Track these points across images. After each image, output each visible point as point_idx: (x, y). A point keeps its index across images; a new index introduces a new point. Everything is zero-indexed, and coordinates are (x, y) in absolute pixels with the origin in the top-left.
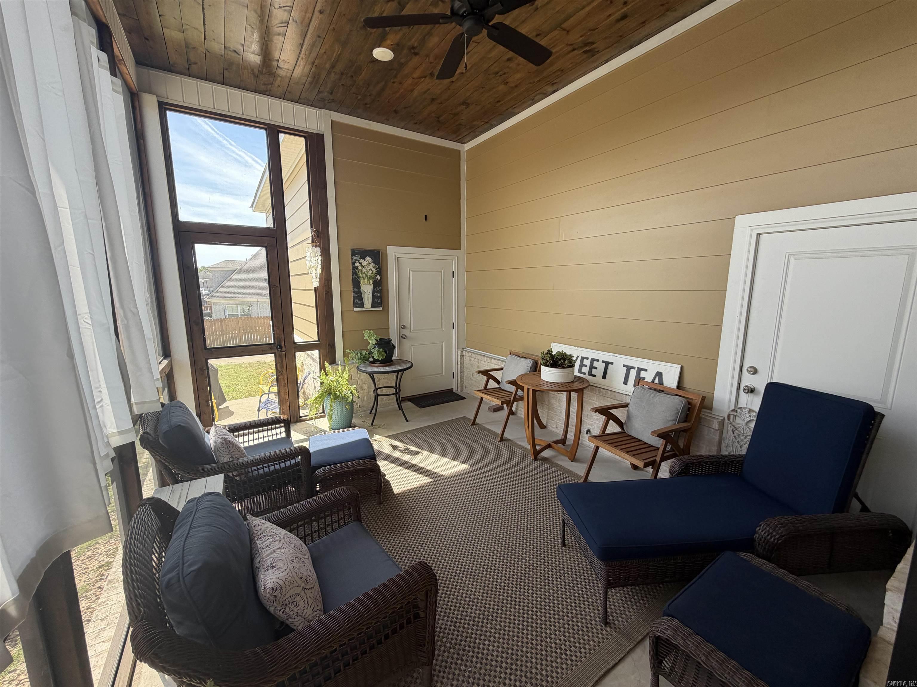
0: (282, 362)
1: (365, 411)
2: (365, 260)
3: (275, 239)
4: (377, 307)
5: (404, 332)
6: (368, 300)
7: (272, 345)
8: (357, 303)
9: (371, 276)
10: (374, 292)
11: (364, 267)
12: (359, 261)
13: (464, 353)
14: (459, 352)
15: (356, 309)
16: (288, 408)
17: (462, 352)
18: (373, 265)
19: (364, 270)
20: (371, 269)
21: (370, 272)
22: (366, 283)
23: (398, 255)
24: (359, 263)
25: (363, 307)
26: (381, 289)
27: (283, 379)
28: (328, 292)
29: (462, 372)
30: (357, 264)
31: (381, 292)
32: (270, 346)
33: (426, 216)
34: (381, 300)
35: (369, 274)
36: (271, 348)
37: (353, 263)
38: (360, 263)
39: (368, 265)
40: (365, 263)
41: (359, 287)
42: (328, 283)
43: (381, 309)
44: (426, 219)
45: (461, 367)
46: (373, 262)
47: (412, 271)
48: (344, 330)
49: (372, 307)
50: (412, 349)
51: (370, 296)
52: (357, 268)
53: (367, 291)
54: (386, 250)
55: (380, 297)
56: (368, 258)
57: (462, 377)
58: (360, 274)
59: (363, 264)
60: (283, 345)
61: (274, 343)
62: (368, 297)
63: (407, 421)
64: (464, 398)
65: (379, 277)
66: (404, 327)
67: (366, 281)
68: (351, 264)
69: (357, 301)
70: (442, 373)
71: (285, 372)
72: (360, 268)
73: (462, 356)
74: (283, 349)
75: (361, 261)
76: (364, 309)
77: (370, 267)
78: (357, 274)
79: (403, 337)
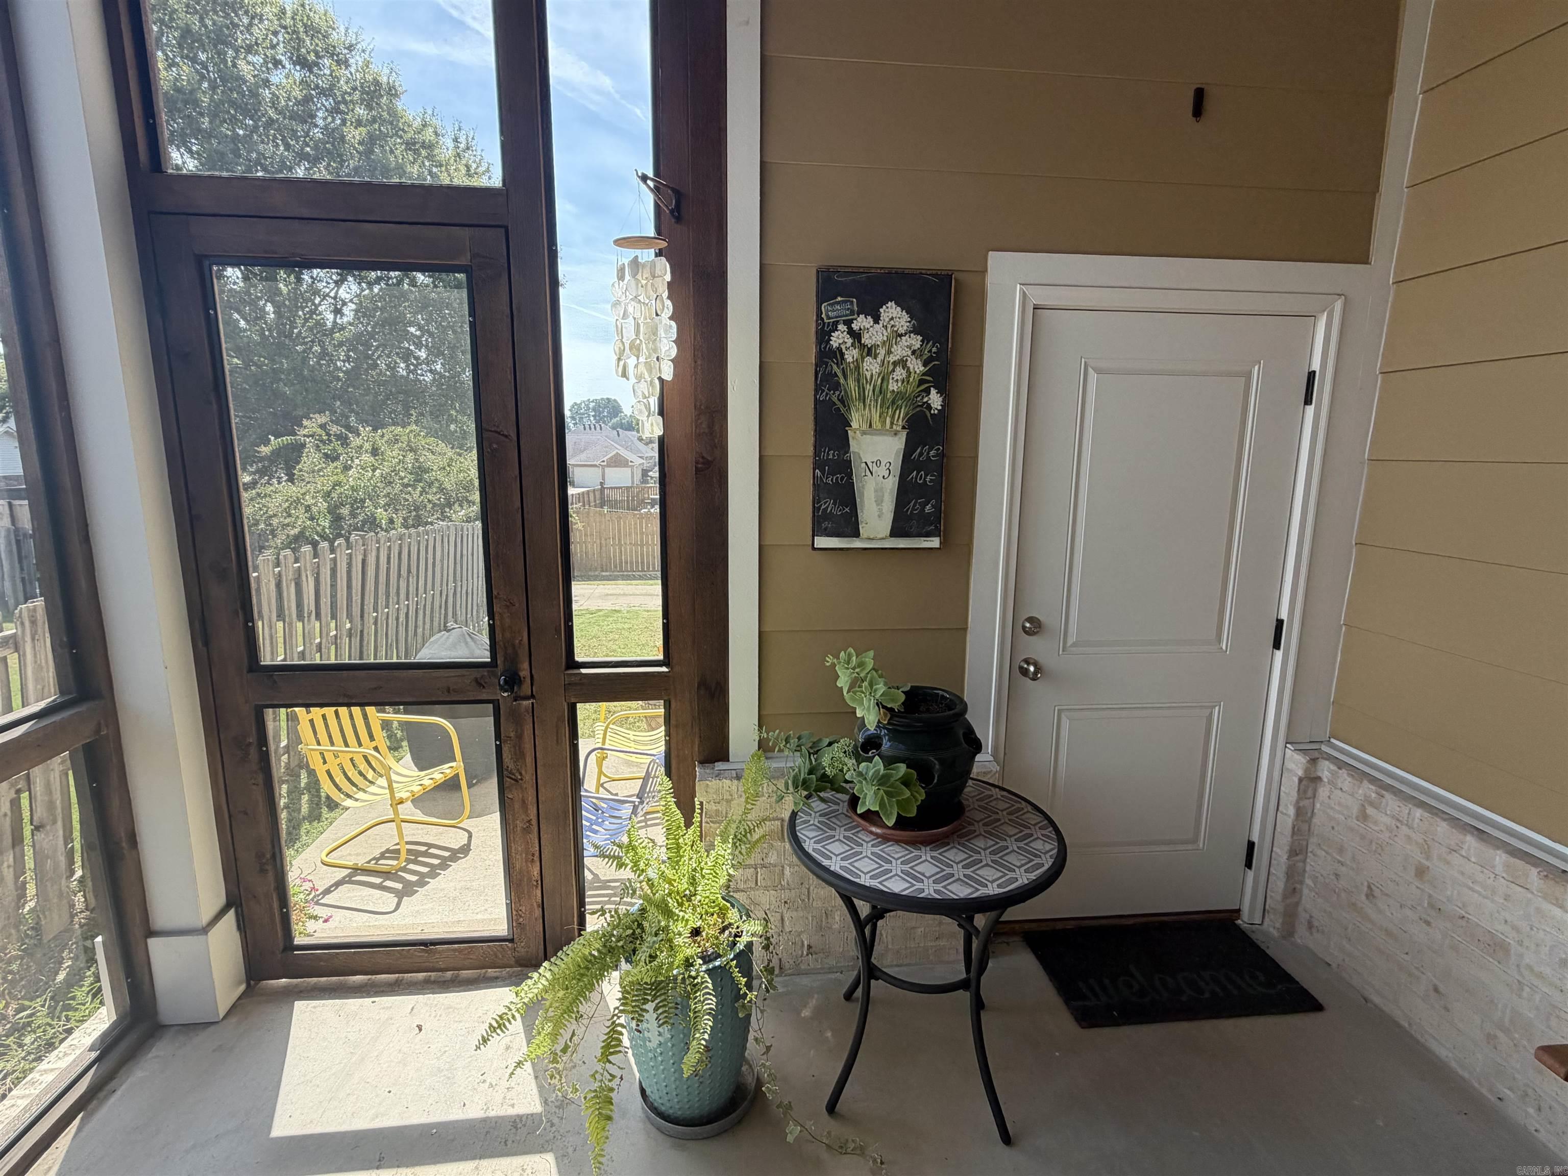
0: (520, 737)
1: (831, 970)
2: (877, 320)
3: (503, 230)
4: (919, 535)
5: (1037, 647)
6: (879, 501)
7: (485, 672)
8: (826, 516)
9: (898, 395)
10: (909, 462)
11: (870, 351)
12: (848, 323)
13: (1325, 769)
14: (1296, 763)
15: (822, 542)
16: (538, 912)
17: (1313, 761)
18: (916, 341)
19: (871, 367)
20: (902, 362)
21: (900, 373)
22: (877, 424)
23: (1038, 296)
24: (851, 332)
25: (856, 534)
26: (942, 455)
27: (524, 802)
28: (708, 463)
29: (1297, 851)
30: (839, 338)
31: (941, 467)
32: (475, 673)
33: (1200, 95)
34: (938, 508)
35: (893, 386)
36: (480, 684)
37: (824, 333)
38: (856, 336)
39: (888, 344)
40: (874, 334)
41: (843, 443)
42: (711, 426)
43: (935, 542)
44: (1198, 111)
45: (1295, 831)
46: (915, 331)
47: (1098, 371)
48: (767, 628)
49: (897, 531)
50: (1066, 724)
51: (891, 485)
52: (838, 354)
53: (878, 463)
54: (984, 271)
55: (936, 492)
56: (891, 311)
57: (1294, 876)
58: (852, 384)
59: (866, 340)
60: (524, 673)
61: (493, 664)
62: (879, 491)
63: (1007, 1139)
64: (1317, 1007)
65: (935, 400)
66: (1035, 627)
67: (876, 417)
68: (813, 338)
69: (829, 505)
70: (1195, 840)
71: (528, 776)
72: (851, 355)
73: (1310, 781)
74: (526, 689)
75: (862, 322)
76: (857, 544)
77: (899, 351)
78: (836, 386)
79: (1024, 672)
